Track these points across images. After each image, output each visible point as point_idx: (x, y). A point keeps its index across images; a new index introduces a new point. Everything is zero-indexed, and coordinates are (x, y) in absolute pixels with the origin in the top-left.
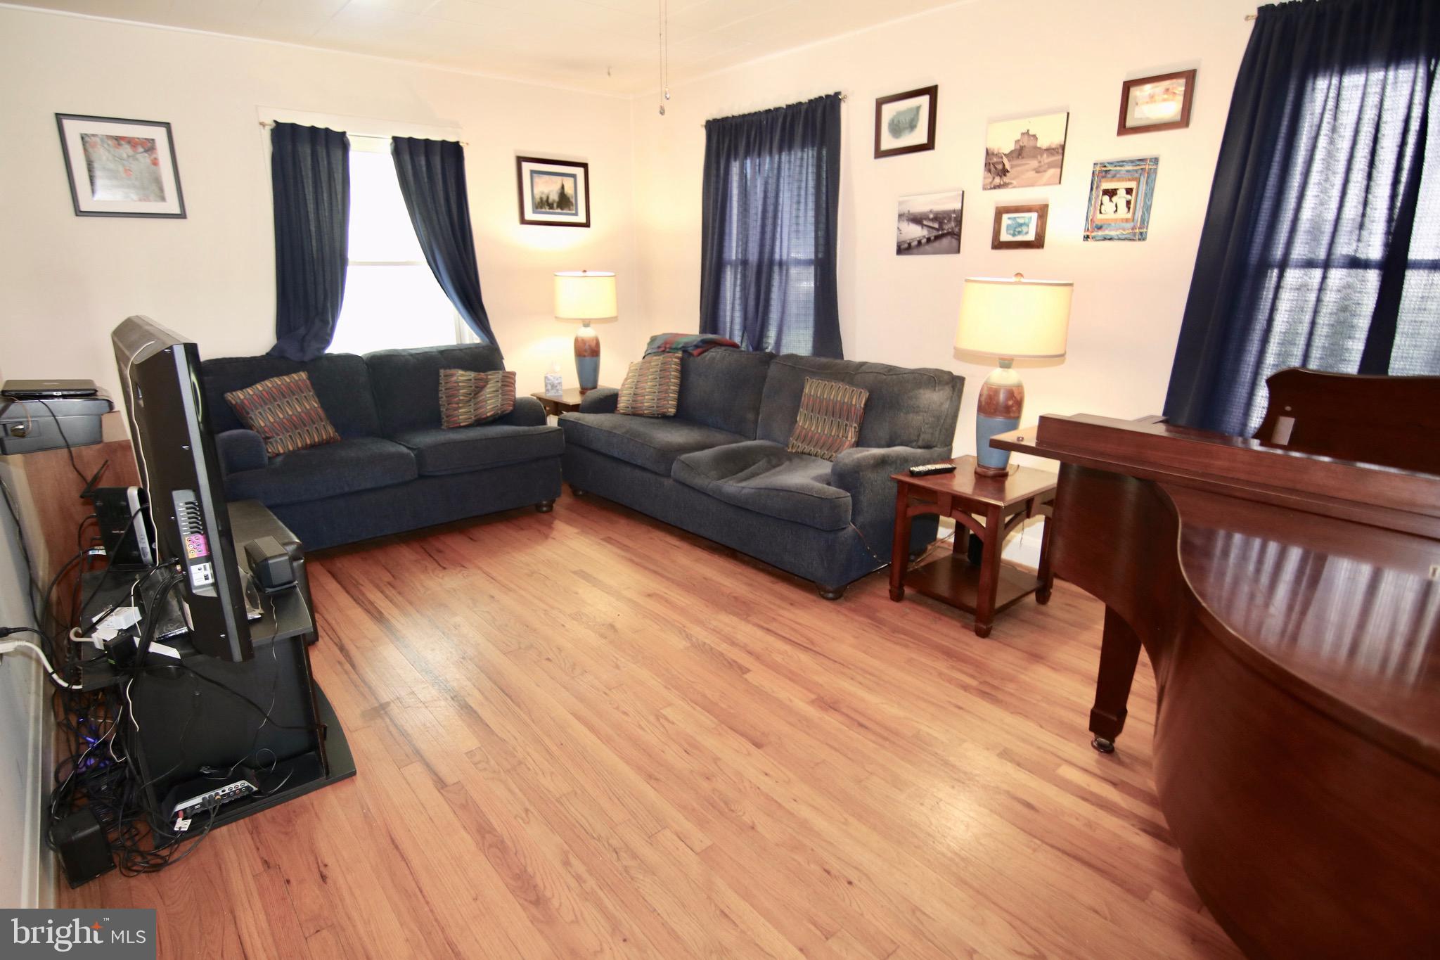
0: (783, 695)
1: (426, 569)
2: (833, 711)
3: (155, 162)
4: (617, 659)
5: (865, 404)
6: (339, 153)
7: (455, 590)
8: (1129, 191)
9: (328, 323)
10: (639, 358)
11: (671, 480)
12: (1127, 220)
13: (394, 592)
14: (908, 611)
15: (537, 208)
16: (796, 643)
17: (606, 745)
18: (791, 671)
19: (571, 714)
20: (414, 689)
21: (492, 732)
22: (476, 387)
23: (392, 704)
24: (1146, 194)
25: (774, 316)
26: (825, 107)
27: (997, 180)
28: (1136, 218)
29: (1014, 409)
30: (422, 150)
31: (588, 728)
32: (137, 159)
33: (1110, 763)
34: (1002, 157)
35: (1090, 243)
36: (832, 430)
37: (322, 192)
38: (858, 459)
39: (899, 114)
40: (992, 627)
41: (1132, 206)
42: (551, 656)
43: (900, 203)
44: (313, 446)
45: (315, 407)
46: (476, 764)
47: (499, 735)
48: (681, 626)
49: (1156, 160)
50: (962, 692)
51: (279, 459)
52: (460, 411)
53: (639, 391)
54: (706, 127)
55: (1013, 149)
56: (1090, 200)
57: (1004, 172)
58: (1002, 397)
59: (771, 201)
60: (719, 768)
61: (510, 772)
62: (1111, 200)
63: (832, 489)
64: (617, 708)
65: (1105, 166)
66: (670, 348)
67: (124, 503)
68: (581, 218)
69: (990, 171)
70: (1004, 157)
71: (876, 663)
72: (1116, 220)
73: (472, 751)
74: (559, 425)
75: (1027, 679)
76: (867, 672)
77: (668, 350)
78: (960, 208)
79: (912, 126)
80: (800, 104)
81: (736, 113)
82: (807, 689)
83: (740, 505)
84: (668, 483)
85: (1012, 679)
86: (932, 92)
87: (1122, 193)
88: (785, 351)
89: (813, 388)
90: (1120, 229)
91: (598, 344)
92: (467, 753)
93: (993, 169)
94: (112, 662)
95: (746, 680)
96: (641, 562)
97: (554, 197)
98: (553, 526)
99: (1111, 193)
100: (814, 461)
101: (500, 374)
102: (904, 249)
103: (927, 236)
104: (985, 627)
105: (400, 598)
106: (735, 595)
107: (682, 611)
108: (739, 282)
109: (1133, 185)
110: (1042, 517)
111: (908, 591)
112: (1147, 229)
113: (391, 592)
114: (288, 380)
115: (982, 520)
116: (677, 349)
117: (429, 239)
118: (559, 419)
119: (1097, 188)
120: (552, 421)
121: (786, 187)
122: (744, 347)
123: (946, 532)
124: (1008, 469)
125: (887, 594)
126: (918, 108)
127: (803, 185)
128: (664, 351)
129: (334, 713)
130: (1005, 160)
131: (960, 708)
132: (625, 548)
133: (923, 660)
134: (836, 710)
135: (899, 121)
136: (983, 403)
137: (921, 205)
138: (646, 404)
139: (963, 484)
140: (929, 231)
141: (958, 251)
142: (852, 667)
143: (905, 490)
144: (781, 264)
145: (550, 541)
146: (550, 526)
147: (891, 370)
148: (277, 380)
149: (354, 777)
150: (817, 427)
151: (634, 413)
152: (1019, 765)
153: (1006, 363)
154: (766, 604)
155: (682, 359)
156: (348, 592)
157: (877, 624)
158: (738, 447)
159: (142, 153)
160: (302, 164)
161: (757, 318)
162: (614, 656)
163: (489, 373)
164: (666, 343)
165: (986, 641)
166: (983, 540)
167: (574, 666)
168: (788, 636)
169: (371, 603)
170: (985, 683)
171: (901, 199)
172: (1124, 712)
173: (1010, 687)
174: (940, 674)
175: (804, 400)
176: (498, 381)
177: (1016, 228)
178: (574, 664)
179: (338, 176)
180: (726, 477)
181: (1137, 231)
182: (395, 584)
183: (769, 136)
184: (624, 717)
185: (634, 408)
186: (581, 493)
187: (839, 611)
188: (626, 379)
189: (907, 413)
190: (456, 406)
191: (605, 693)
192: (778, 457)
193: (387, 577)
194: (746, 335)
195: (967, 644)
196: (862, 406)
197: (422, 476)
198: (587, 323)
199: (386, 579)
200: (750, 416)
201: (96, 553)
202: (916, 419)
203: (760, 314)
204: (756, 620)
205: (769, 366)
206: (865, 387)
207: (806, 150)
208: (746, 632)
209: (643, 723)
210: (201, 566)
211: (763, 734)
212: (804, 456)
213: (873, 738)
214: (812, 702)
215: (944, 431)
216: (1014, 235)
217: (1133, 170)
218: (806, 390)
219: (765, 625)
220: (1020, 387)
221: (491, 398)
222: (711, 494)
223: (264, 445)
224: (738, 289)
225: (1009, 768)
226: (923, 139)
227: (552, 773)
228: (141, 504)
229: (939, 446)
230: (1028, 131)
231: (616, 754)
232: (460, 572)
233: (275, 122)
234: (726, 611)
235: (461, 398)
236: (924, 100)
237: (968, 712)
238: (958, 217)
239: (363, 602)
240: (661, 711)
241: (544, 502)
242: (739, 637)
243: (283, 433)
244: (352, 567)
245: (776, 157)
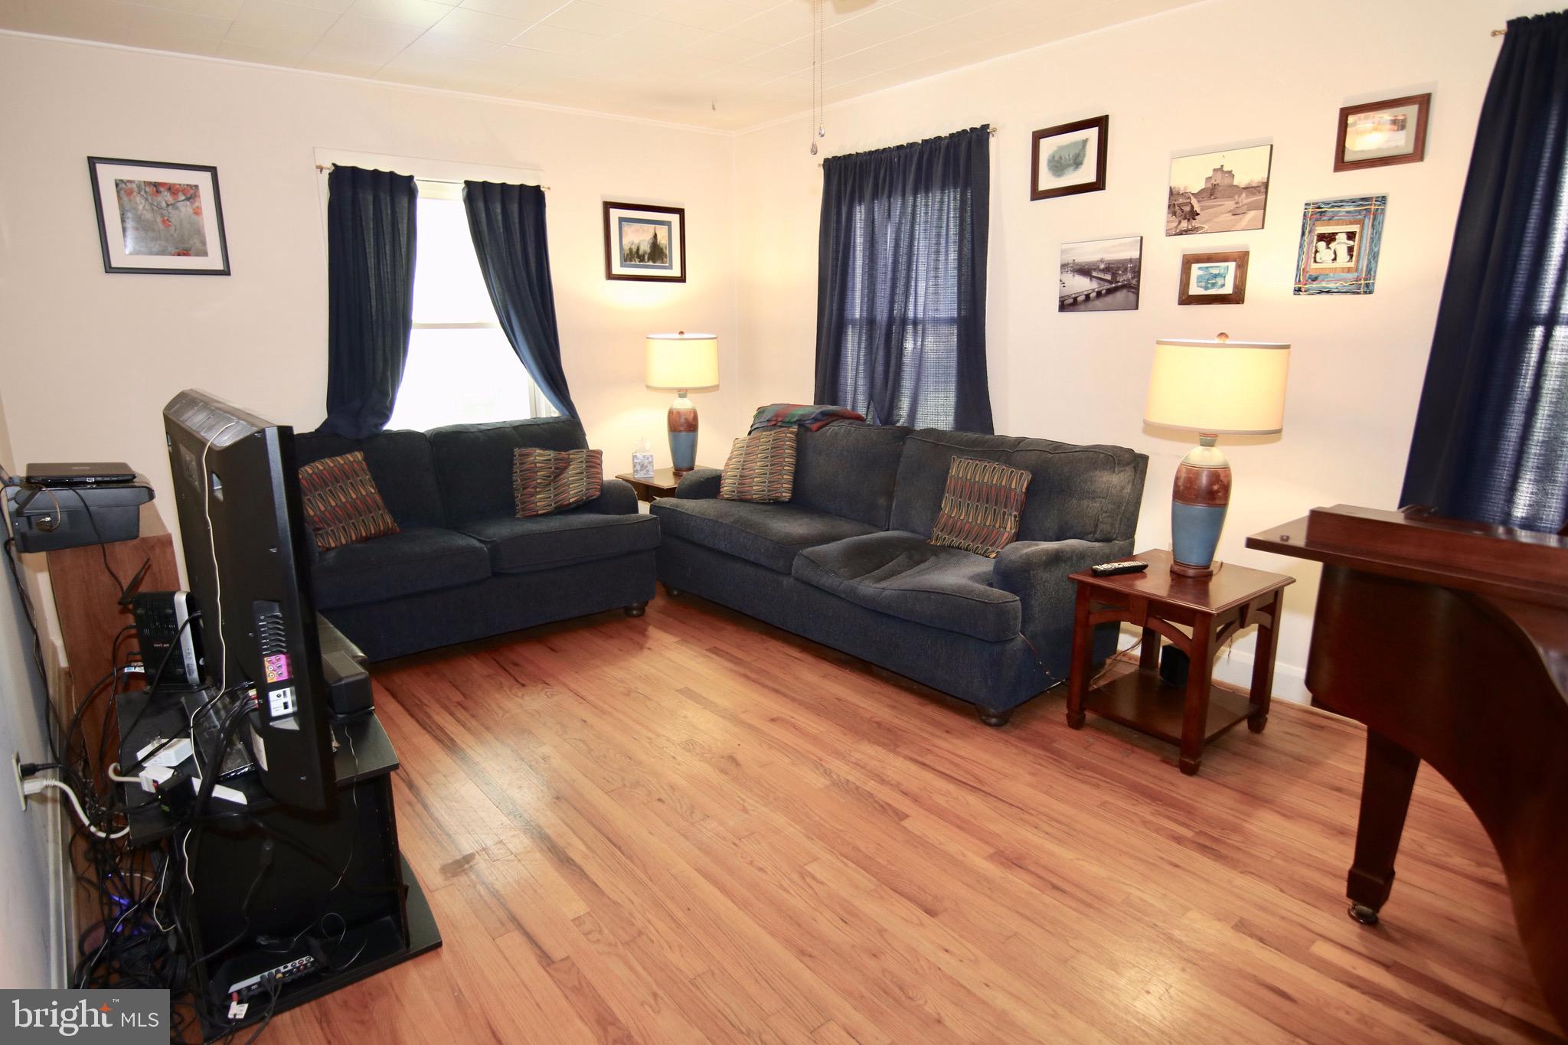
0: (953, 848)
1: (502, 687)
2: (1018, 868)
3: (198, 212)
4: (743, 800)
5: (1027, 489)
6: (405, 202)
7: (538, 713)
8: (1351, 236)
9: (388, 395)
10: (743, 433)
11: (792, 578)
12: (1349, 270)
13: (465, 713)
14: (1091, 740)
15: (625, 261)
16: (961, 782)
17: (743, 911)
18: (958, 817)
19: (696, 870)
20: (503, 837)
21: (601, 892)
22: (556, 468)
23: (477, 857)
24: (1372, 238)
25: (907, 385)
26: (970, 143)
27: (1184, 224)
28: (1360, 267)
29: (1220, 494)
30: (498, 197)
31: (719, 888)
32: (177, 208)
33: (1376, 938)
34: (1189, 198)
35: (1303, 297)
36: (987, 519)
37: (385, 245)
38: (1026, 554)
39: (1061, 148)
40: (1200, 762)
41: (1355, 254)
42: (664, 796)
43: (1063, 252)
44: (367, 539)
45: (372, 493)
46: (587, 934)
47: (611, 897)
48: (815, 758)
49: (1383, 200)
50: (1175, 845)
51: (332, 554)
52: (538, 496)
53: (746, 473)
54: (824, 166)
55: (1203, 187)
56: (1301, 246)
57: (1193, 214)
58: (1204, 480)
59: (903, 250)
60: (886, 941)
61: (629, 945)
62: (1328, 248)
63: (996, 592)
64: (751, 863)
65: (1319, 208)
66: (783, 422)
67: (171, 611)
68: (676, 272)
69: (1174, 214)
70: (1192, 197)
71: (1062, 807)
72: (1335, 270)
73: (580, 917)
74: (651, 511)
75: (1253, 828)
76: (1053, 819)
77: (779, 424)
78: (1138, 257)
79: (1077, 162)
80: (939, 138)
81: (861, 151)
82: (981, 840)
83: (879, 610)
84: (787, 582)
85: (1236, 829)
86: (1101, 123)
87: (1342, 238)
88: (921, 424)
89: (960, 469)
90: (1340, 280)
91: (695, 418)
92: (573, 920)
93: (1179, 212)
94: (166, 808)
95: (905, 828)
96: (756, 678)
97: (645, 248)
98: (647, 633)
99: (1328, 239)
100: (965, 556)
101: (584, 455)
102: (1068, 304)
103: (1096, 290)
104: (1193, 763)
105: (474, 723)
106: (877, 719)
107: (815, 740)
108: (863, 345)
109: (1355, 228)
110: (1256, 626)
111: (1089, 716)
112: (1374, 279)
113: (461, 714)
114: (342, 462)
115: (1188, 631)
116: (790, 423)
117: (504, 298)
118: (651, 506)
119: (1310, 232)
120: (644, 508)
121: (922, 235)
122: (869, 421)
123: (1129, 640)
124: (1213, 568)
125: (1064, 719)
126: (1085, 142)
127: (944, 232)
128: (775, 425)
129: (409, 866)
130: (1194, 201)
131: (1177, 866)
132: (737, 661)
133: (1120, 803)
134: (1020, 867)
135: (1061, 158)
136: (1182, 488)
137: (1089, 254)
138: (754, 488)
139: (1155, 584)
140: (1098, 283)
141: (1137, 308)
142: (1033, 812)
143: (1085, 592)
144: (915, 323)
145: (646, 652)
146: (643, 633)
147: (1058, 447)
148: (328, 462)
149: (439, 950)
150: (967, 514)
151: (742, 499)
152: (1261, 940)
153: (1209, 440)
154: (918, 732)
155: (797, 435)
156: (412, 715)
157: (1056, 757)
158: (871, 539)
159: (183, 201)
160: (363, 213)
161: (887, 386)
162: (739, 797)
163: (571, 452)
164: (777, 416)
165: (1193, 779)
166: (1188, 654)
167: (692, 809)
168: (948, 772)
169: (441, 729)
170: (1201, 833)
171: (1065, 247)
172: (1390, 875)
173: (1235, 839)
174: (1145, 823)
175: (950, 483)
176: (582, 462)
177: (1208, 280)
178: (693, 807)
179: (403, 227)
180: (861, 575)
181: (1362, 282)
182: (466, 705)
183: (901, 176)
184: (759, 873)
185: (742, 492)
186: (676, 593)
187: (1007, 741)
188: (730, 459)
189: (1081, 499)
190: (532, 490)
191: (734, 844)
192: (920, 551)
193: (457, 697)
194: (872, 408)
195: (1173, 785)
196: (1024, 490)
197: (496, 574)
198: (683, 393)
199: (455, 699)
200: (882, 501)
201: (132, 670)
202: (1093, 507)
203: (890, 382)
204: (906, 752)
205: (904, 443)
206: (1026, 468)
207: (947, 191)
208: (897, 767)
209: (785, 883)
210: (280, 692)
211: (935, 897)
212: (952, 551)
213: (1073, 904)
214: (991, 858)
215: (1126, 521)
216: (1206, 288)
217: (1356, 211)
218: (953, 472)
219: (920, 759)
220: (1226, 468)
221: (574, 482)
222: (843, 596)
223: (314, 537)
224: (862, 353)
225: (1250, 945)
226: (1092, 178)
227: (681, 947)
228: (190, 614)
229: (1119, 538)
230: (1222, 166)
231: (758, 924)
232: (542, 690)
233: (334, 165)
234: (869, 740)
235: (539, 481)
236: (1093, 133)
237: (1184, 869)
238: (1136, 267)
239: (430, 727)
240: (806, 867)
241: (635, 604)
242: (889, 773)
243: (335, 524)
244: (413, 683)
245: (911, 200)
